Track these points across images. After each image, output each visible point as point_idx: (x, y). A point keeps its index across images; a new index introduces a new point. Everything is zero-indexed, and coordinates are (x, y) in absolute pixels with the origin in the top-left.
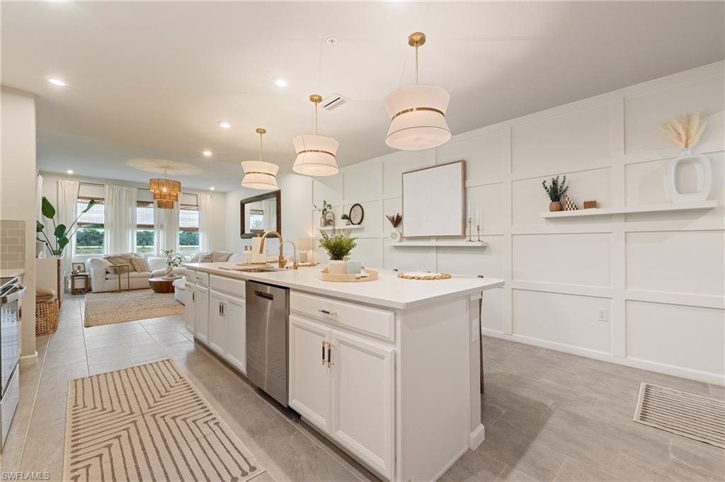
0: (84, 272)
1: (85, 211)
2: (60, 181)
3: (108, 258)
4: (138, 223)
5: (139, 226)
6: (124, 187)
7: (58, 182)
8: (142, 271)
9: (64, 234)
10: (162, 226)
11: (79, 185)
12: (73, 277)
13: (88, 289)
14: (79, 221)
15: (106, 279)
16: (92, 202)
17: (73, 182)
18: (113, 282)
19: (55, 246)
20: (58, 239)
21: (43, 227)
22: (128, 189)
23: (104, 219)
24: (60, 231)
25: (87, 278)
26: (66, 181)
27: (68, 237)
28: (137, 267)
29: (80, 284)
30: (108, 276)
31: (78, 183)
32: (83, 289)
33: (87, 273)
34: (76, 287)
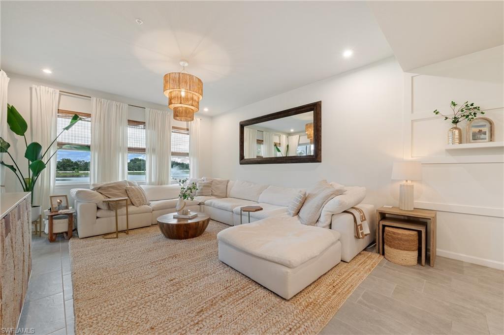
0: (67, 208)
1: (67, 128)
2: (34, 86)
3: (98, 189)
4: (129, 146)
5: (131, 150)
6: (114, 102)
7: (31, 89)
8: (141, 204)
9: (40, 156)
10: (154, 150)
11: (60, 95)
12: (51, 218)
13: (72, 233)
14: (59, 140)
15: (97, 218)
16: (76, 117)
17: (51, 90)
18: (107, 222)
19: (26, 173)
20: (31, 163)
21: (9, 145)
22: (118, 104)
23: (90, 140)
24: (34, 151)
25: (71, 217)
26: (43, 87)
27: (45, 160)
28: (134, 200)
29: (61, 226)
30: (99, 214)
31: (58, 91)
32: (66, 233)
33: (70, 210)
34: (56, 231)
